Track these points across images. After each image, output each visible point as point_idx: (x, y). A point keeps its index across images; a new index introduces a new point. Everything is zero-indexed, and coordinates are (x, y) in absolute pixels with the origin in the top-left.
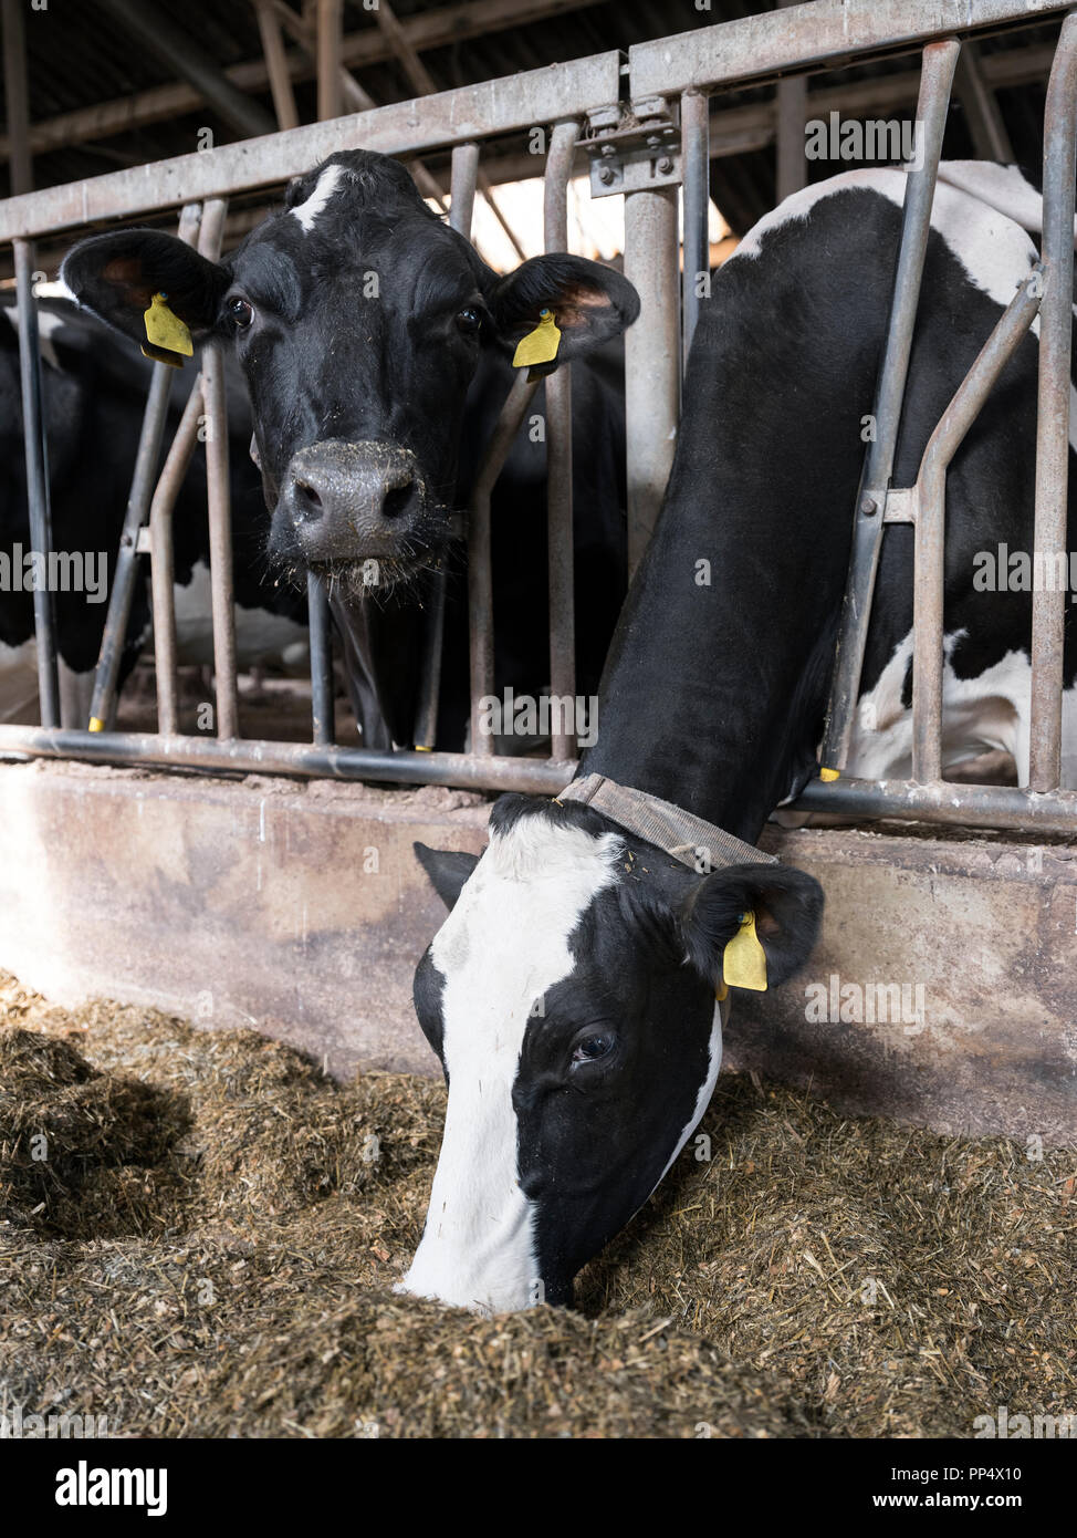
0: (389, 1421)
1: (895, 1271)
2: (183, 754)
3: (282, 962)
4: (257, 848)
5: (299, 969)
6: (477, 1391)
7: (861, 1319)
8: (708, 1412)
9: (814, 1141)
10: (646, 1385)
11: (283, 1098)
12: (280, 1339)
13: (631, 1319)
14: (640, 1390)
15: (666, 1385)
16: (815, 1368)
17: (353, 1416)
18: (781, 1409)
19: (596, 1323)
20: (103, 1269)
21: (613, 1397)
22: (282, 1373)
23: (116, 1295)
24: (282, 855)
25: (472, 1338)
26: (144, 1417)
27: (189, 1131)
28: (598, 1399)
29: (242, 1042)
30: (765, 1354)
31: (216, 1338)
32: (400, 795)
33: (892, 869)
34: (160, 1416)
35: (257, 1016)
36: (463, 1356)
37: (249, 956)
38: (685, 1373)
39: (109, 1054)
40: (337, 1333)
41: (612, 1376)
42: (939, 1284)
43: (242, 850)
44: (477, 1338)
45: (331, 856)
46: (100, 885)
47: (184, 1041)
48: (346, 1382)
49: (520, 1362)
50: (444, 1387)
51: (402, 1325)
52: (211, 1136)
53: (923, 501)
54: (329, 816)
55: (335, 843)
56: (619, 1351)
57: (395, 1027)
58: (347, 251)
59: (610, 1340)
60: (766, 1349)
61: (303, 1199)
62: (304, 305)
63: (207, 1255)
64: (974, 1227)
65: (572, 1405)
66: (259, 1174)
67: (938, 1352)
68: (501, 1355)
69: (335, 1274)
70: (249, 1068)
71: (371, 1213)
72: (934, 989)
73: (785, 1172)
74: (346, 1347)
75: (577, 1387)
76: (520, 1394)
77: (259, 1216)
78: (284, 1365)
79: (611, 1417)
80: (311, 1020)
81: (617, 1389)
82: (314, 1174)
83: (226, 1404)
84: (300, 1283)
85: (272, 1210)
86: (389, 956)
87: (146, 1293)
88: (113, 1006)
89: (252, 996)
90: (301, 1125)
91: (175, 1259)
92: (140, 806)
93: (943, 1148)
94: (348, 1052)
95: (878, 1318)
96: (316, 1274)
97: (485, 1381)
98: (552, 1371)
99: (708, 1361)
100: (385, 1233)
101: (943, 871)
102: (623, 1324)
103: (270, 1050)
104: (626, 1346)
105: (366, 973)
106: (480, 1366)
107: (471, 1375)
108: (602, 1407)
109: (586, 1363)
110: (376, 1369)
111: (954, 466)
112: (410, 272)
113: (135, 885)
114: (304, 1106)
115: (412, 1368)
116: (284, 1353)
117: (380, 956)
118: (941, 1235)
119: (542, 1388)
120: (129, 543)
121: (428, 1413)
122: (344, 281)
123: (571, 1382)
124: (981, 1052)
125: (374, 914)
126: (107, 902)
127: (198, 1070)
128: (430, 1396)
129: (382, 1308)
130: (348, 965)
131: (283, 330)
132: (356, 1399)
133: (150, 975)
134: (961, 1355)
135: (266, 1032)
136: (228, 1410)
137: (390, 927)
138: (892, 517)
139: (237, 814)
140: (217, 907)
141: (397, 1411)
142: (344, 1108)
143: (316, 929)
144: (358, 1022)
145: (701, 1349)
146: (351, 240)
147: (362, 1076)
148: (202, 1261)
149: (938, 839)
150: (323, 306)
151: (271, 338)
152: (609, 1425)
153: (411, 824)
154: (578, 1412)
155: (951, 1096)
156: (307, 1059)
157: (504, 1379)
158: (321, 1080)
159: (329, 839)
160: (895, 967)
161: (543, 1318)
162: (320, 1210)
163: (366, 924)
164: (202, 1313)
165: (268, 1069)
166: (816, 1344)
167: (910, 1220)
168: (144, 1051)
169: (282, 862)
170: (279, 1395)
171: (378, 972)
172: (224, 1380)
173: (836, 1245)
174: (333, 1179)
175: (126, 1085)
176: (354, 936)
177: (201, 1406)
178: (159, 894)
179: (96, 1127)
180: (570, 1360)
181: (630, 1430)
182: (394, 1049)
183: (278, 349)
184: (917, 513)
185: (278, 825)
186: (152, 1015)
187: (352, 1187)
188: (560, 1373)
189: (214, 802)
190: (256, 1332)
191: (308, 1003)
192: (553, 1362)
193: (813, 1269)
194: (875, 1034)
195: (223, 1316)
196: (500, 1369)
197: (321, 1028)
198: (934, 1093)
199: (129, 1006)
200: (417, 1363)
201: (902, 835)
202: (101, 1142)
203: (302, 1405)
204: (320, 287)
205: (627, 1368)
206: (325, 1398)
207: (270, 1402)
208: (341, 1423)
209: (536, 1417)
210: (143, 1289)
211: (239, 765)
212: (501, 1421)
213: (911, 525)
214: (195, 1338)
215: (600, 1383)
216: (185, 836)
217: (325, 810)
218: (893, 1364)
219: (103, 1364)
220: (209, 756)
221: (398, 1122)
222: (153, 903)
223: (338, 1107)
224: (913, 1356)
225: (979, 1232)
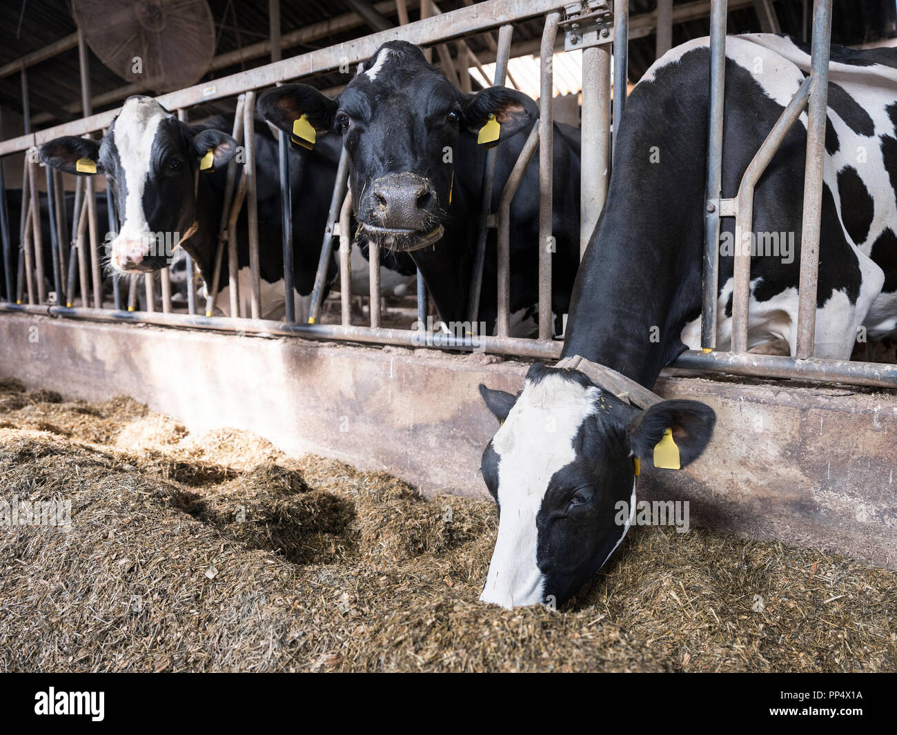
0: (461, 655)
1: (720, 604)
2: (354, 335)
3: (400, 439)
4: (389, 382)
5: (408, 443)
6: (506, 643)
7: (701, 626)
8: (625, 663)
9: (673, 538)
10: (593, 647)
11: (400, 505)
12: (405, 613)
13: (584, 614)
14: (589, 649)
15: (602, 647)
16: (677, 650)
17: (442, 652)
18: (662, 665)
19: (566, 615)
20: (318, 576)
21: (575, 651)
22: (407, 629)
23: (324, 588)
24: (401, 386)
25: (503, 617)
26: (338, 647)
27: (354, 518)
28: (568, 652)
29: (380, 477)
30: (649, 641)
31: (373, 612)
32: (460, 357)
33: (719, 398)
34: (345, 647)
35: (387, 464)
36: (498, 626)
37: (383, 436)
38: (612, 642)
39: (315, 480)
40: (434, 611)
41: (575, 641)
42: (743, 614)
43: (381, 382)
44: (505, 617)
45: (425, 386)
46: (312, 399)
47: (351, 476)
48: (439, 635)
49: (527, 630)
50: (489, 640)
51: (467, 610)
52: (365, 521)
53: (741, 205)
54: (425, 367)
55: (427, 380)
56: (577, 629)
57: (455, 473)
58: (392, 88)
59: (573, 623)
60: (650, 639)
61: (410, 554)
62: (373, 114)
63: (368, 573)
64: (761, 586)
65: (554, 654)
66: (388, 541)
67: (744, 646)
68: (517, 626)
69: (431, 586)
70: (383, 489)
71: (445, 563)
72: (741, 462)
73: (659, 552)
74: (438, 618)
75: (557, 645)
76: (527, 646)
77: (388, 561)
78: (408, 625)
79: (575, 660)
80: (414, 468)
81: (577, 647)
82: (415, 542)
83: (379, 642)
84: (414, 588)
85: (394, 559)
86: (454, 437)
87: (339, 588)
88: (317, 458)
89: (385, 455)
90: (409, 518)
91: (353, 573)
92: (332, 360)
93: (744, 545)
94: (432, 484)
95: (710, 627)
96: (421, 585)
97: (510, 638)
98: (544, 636)
99: (623, 637)
100: (450, 573)
101: (747, 400)
102: (580, 616)
103: (394, 482)
104: (581, 627)
105: (442, 445)
106: (507, 631)
107: (503, 635)
108: (570, 656)
109: (561, 634)
110: (454, 630)
111: (758, 186)
112: (425, 96)
113: (329, 399)
114: (410, 509)
115: (472, 630)
116: (407, 619)
117: (448, 437)
118: (742, 590)
119: (539, 644)
120: (329, 231)
121: (480, 652)
122: (391, 101)
123: (554, 642)
124: (765, 496)
125: (446, 416)
126: (315, 407)
127: (358, 490)
128: (482, 644)
129: (456, 601)
130: (433, 441)
131: (364, 128)
132: (444, 644)
133: (335, 443)
134: (756, 649)
135: (392, 473)
136: (380, 645)
137: (454, 422)
138: (724, 214)
139: (379, 365)
140: (369, 411)
141: (465, 650)
142: (430, 511)
143: (417, 423)
144: (437, 470)
145: (620, 632)
146: (394, 82)
147: (439, 497)
148: (366, 575)
149: (744, 384)
150: (382, 114)
151: (359, 131)
152: (574, 664)
153: (466, 371)
154: (557, 657)
155: (748, 519)
156: (411, 487)
157: (519, 638)
158: (418, 498)
159: (424, 378)
160: (719, 450)
161: (539, 610)
162: (418, 560)
163: (442, 421)
164: (366, 600)
165: (392, 491)
166: (677, 638)
167: (725, 582)
168: (332, 480)
169: (401, 389)
170: (405, 639)
171: (448, 445)
172: (377, 631)
173: (687, 589)
174: (425, 545)
175: (324, 495)
176: (436, 427)
177: (366, 644)
178: (341, 403)
179: (311, 514)
180: (553, 631)
181: (585, 667)
182: (455, 484)
183: (363, 136)
184: (737, 212)
185: (399, 371)
186: (336, 463)
187: (434, 550)
188: (548, 637)
189: (368, 359)
190: (393, 610)
191: (412, 459)
192: (544, 631)
193: (675, 600)
194: (707, 485)
195: (376, 602)
196: (517, 633)
197: (418, 472)
198: (739, 517)
199: (325, 458)
200: (475, 628)
201: (724, 381)
202: (313, 521)
203: (416, 644)
204: (380, 106)
205: (582, 638)
206: (428, 642)
207: (401, 642)
208: (437, 654)
209: (536, 657)
210: (337, 586)
211: (381, 341)
212: (518, 659)
213: (734, 217)
214: (362, 611)
215: (569, 644)
216: (354, 376)
217: (423, 364)
218: (720, 650)
219: (318, 621)
220: (366, 336)
221: (457, 519)
222: (337, 408)
223: (427, 510)
224: (730, 648)
225: (763, 589)
